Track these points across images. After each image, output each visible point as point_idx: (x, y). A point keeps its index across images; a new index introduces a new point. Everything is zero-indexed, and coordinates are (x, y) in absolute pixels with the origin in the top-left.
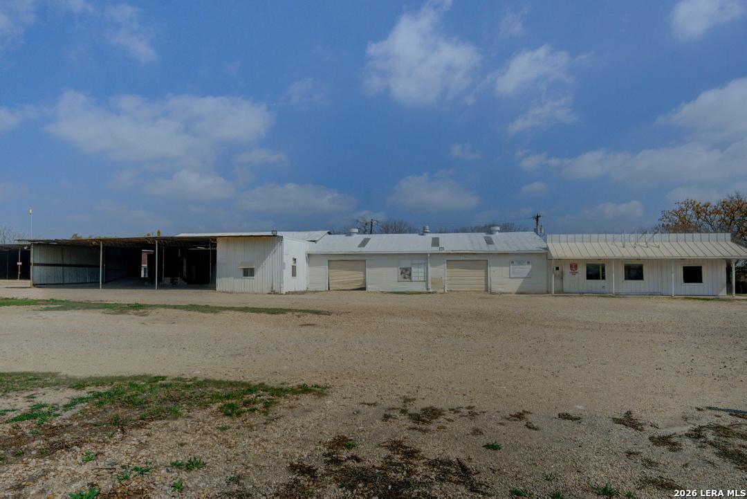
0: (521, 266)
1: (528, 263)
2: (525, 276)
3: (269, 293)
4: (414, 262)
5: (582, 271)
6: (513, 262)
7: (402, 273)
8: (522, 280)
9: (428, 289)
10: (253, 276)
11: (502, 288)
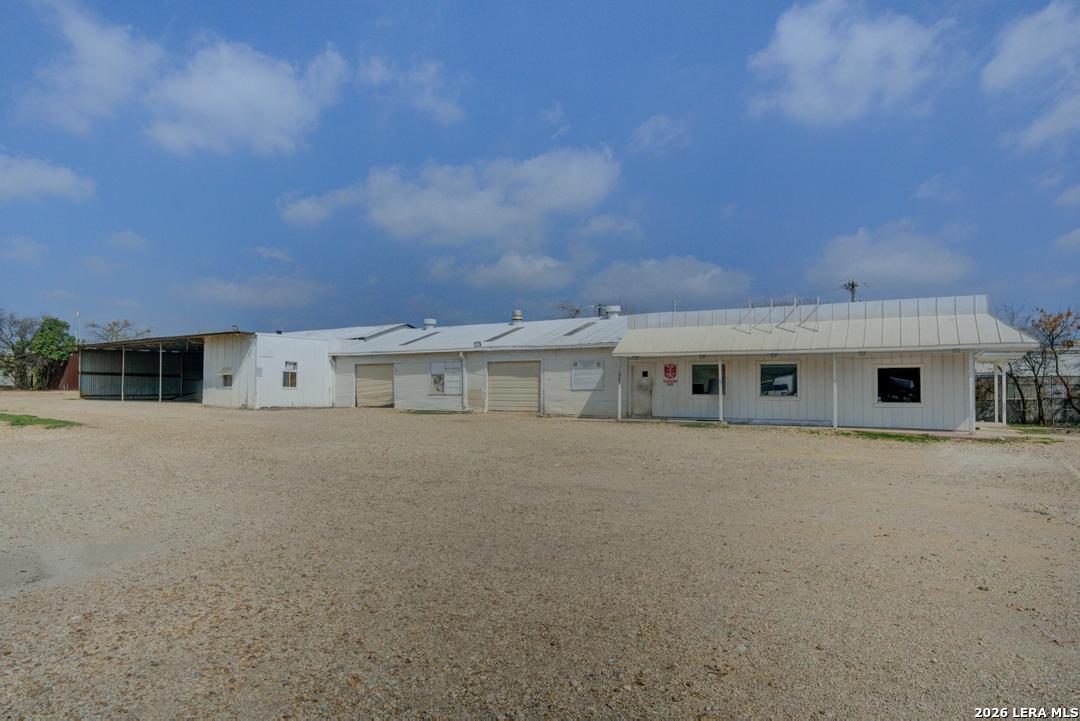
0: (588, 371)
1: (598, 364)
2: (593, 387)
3: (240, 408)
4: (449, 365)
5: (685, 378)
6: (575, 364)
7: (435, 382)
8: (588, 395)
9: (464, 407)
10: (231, 385)
11: (561, 407)
